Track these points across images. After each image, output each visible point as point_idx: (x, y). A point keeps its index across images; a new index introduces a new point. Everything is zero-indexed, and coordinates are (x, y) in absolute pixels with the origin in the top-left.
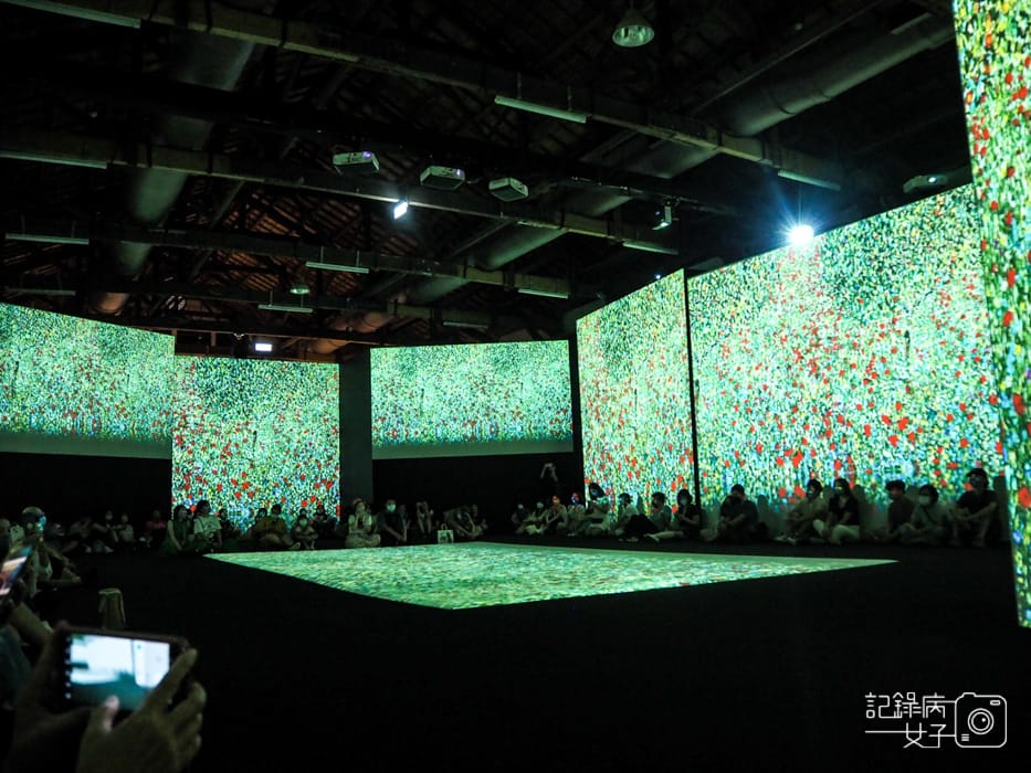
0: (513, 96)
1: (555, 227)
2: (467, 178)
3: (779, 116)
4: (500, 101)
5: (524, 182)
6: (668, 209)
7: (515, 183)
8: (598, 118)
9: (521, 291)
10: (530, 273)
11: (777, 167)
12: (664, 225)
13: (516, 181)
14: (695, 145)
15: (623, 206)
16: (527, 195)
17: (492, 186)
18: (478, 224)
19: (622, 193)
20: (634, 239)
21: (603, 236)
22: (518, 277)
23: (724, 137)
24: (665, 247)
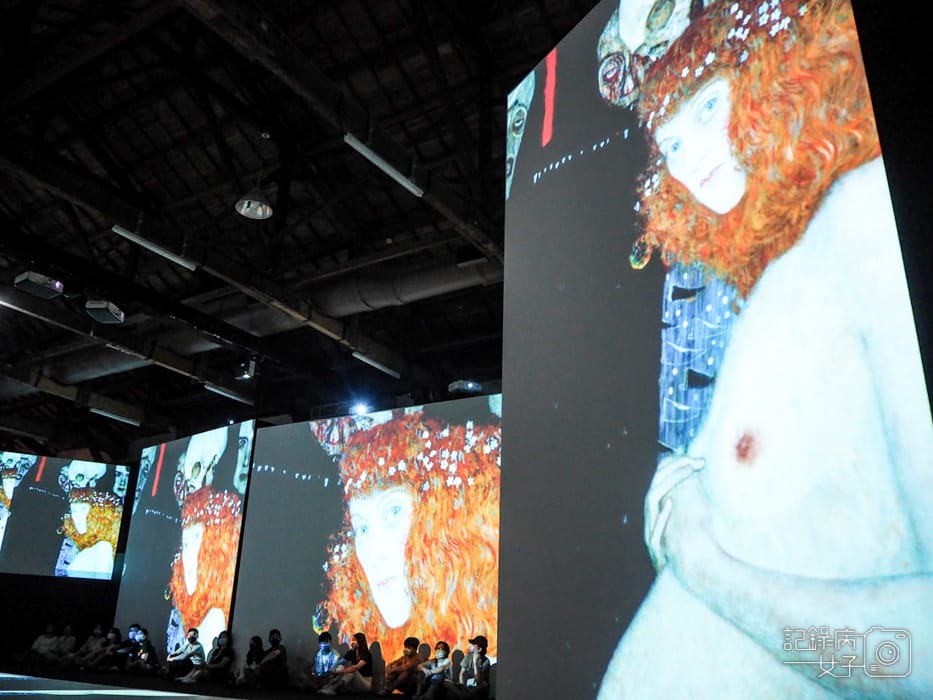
0: (131, 230)
1: (143, 357)
2: (66, 290)
3: (363, 308)
4: (117, 230)
5: (122, 308)
6: (252, 364)
7: (113, 307)
8: (206, 269)
9: (93, 411)
10: (106, 395)
11: (353, 348)
12: (246, 376)
13: (115, 306)
14: (288, 315)
15: (212, 352)
16: (122, 320)
17: (89, 305)
18: (62, 337)
19: (214, 340)
20: (217, 384)
21: (187, 375)
22: (94, 396)
23: (314, 314)
24: (243, 397)
